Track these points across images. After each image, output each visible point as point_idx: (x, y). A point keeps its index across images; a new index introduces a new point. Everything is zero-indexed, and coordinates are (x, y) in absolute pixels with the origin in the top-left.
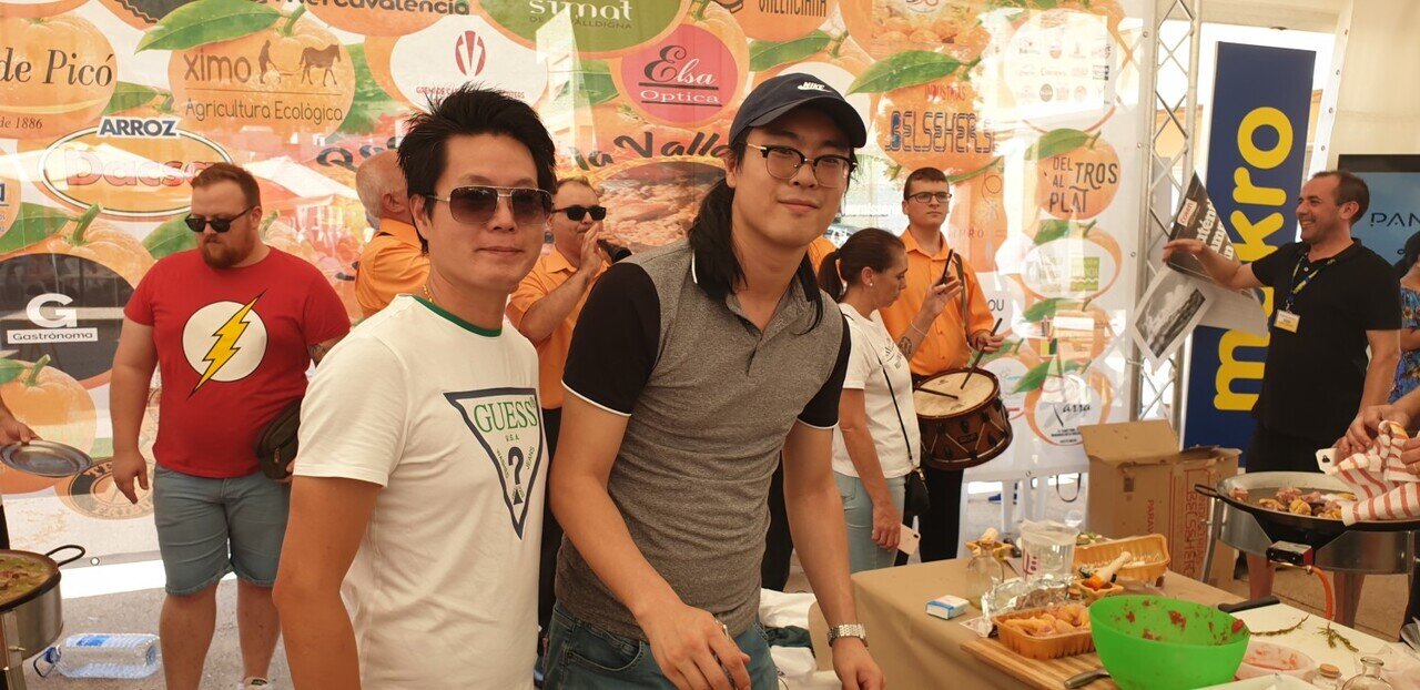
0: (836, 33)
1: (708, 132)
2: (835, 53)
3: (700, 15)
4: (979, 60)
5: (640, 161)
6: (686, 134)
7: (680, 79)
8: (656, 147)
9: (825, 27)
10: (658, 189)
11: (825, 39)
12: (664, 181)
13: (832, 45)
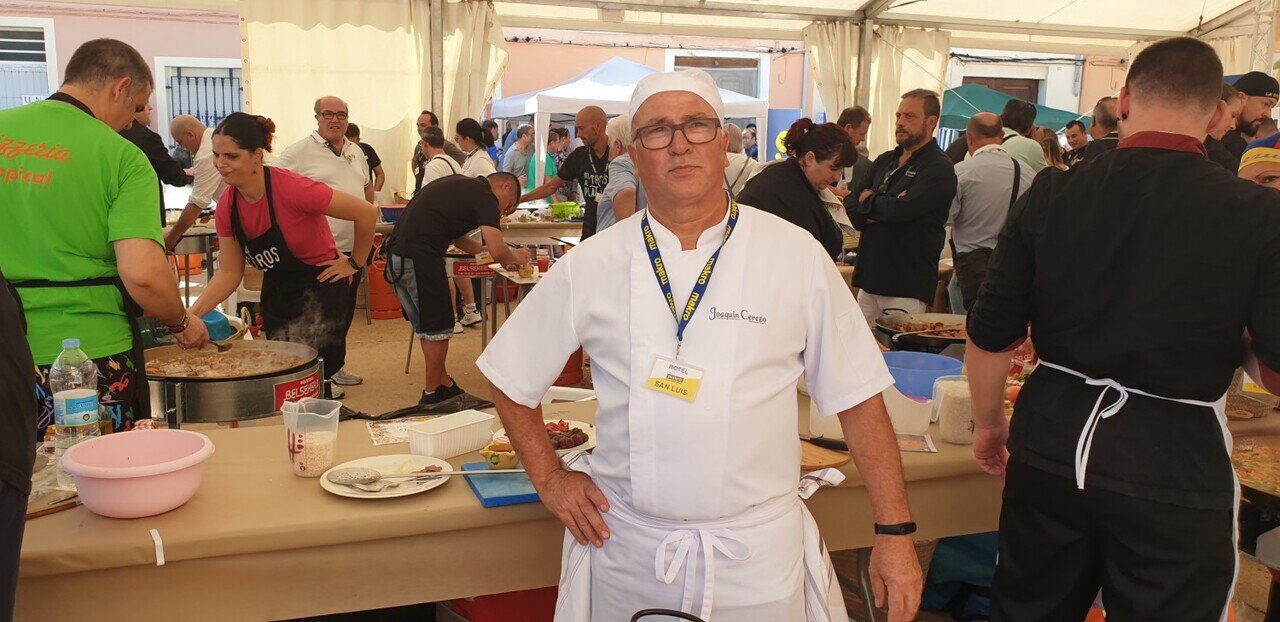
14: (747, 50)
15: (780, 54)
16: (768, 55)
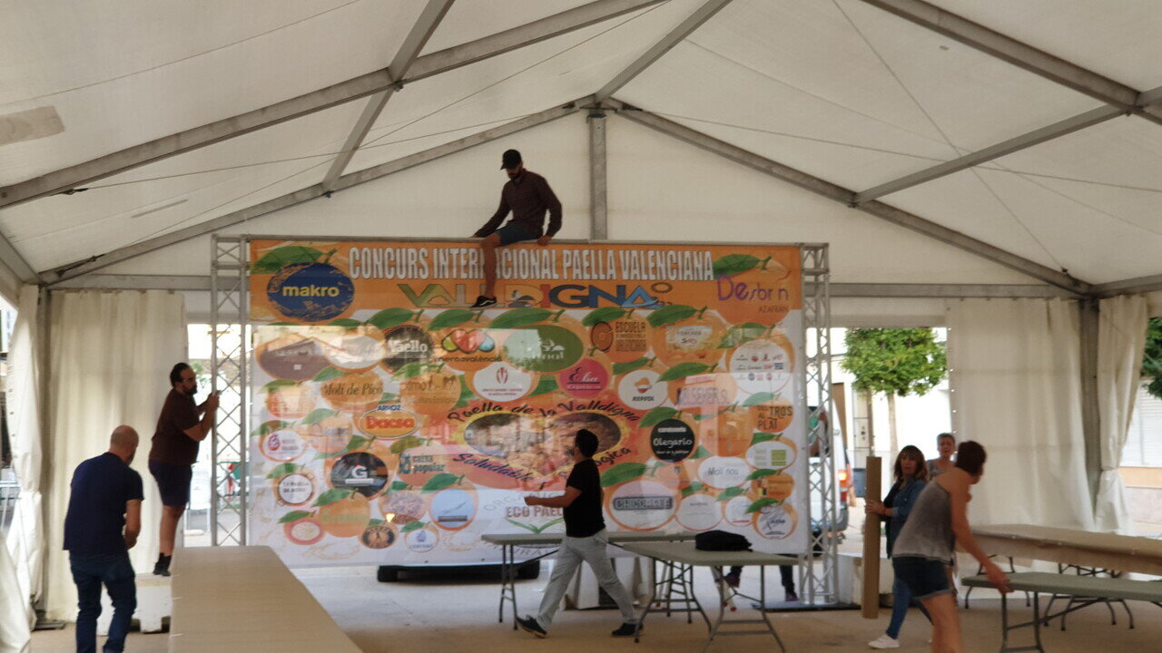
0: (651, 357)
1: (596, 400)
2: (651, 365)
3: (591, 355)
4: (717, 364)
5: (568, 413)
6: (587, 401)
7: (584, 380)
8: (574, 408)
9: (646, 355)
10: (575, 424)
11: (646, 360)
12: (577, 420)
13: (649, 363)
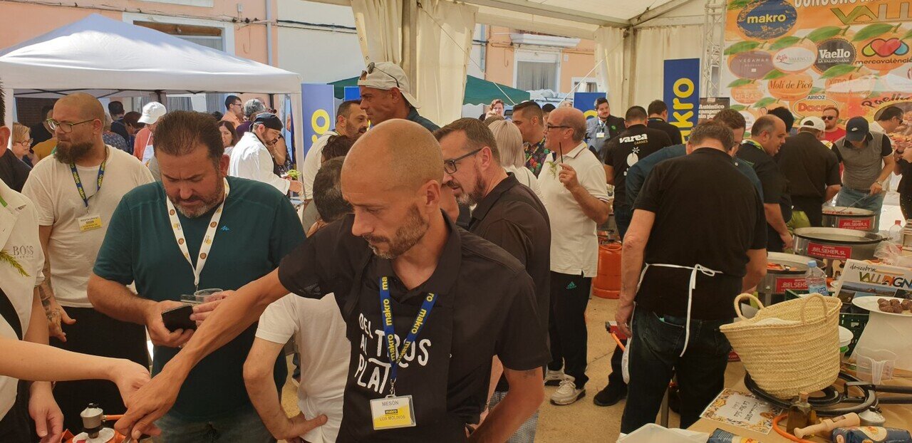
14: (211, 19)
15: (243, 25)
16: (232, 25)
